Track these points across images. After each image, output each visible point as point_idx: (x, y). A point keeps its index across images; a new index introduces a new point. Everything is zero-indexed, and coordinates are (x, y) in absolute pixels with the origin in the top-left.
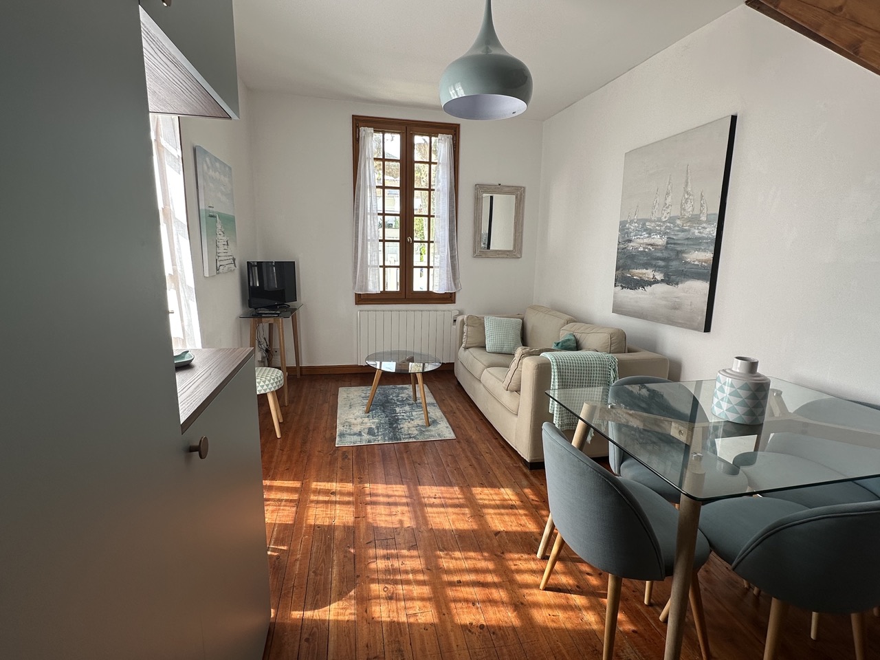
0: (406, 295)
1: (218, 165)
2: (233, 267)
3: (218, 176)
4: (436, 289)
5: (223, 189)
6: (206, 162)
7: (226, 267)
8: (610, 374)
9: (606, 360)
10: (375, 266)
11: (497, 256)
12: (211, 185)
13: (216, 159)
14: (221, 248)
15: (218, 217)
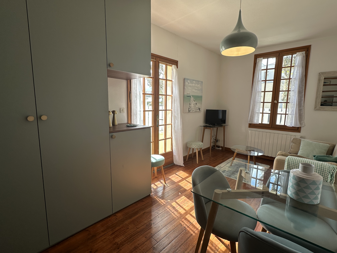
0: (272, 125)
1: (194, 82)
2: (198, 111)
3: (194, 85)
4: (288, 124)
5: (196, 88)
6: (188, 82)
7: (194, 111)
8: (328, 177)
9: (327, 168)
10: (258, 113)
11: (333, 110)
12: (190, 88)
13: (193, 80)
14: (192, 105)
15: (191, 96)
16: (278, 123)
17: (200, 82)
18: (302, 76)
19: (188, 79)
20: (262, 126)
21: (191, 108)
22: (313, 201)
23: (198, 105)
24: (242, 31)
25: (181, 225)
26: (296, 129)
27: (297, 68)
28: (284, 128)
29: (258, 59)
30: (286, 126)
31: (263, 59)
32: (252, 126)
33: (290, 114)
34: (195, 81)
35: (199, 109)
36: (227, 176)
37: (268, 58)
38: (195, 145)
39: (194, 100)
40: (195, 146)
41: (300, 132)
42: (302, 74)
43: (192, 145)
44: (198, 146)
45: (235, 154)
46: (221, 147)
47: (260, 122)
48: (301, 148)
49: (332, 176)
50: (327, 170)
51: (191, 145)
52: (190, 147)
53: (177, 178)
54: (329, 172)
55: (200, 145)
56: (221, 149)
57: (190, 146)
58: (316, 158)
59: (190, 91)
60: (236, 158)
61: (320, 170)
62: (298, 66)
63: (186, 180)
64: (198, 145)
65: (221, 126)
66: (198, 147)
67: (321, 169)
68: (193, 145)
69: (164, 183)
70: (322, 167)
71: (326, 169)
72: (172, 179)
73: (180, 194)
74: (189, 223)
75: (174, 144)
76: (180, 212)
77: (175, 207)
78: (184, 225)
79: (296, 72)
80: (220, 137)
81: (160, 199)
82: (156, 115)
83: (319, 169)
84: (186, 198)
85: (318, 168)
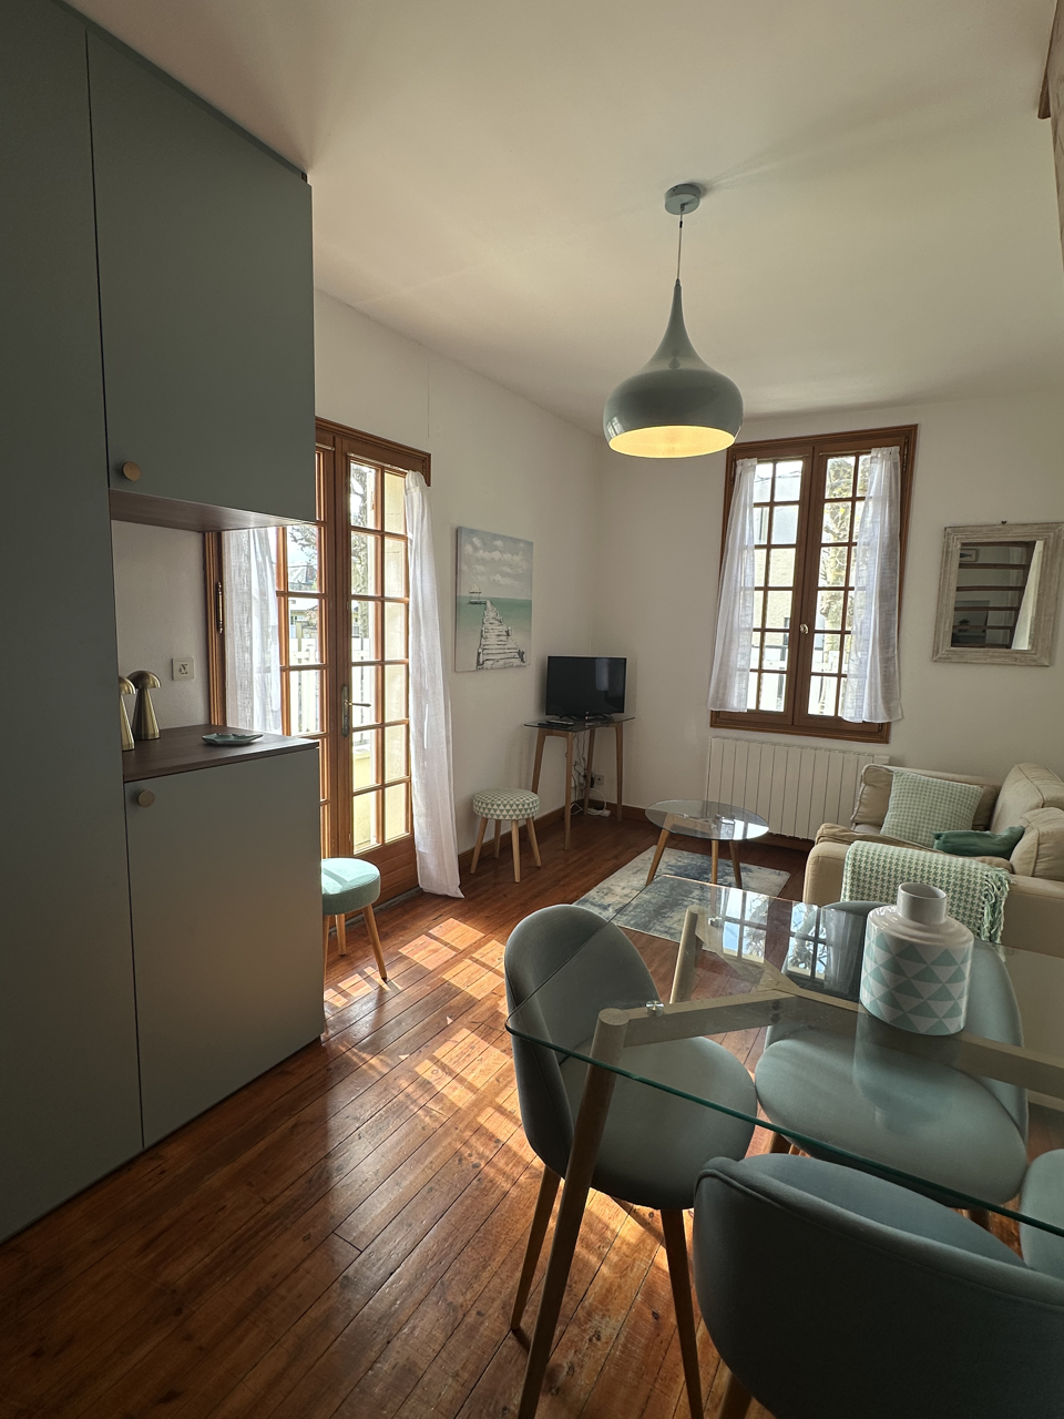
0: (795, 719)
1: (499, 543)
2: (517, 662)
3: (497, 555)
4: (848, 714)
5: (508, 570)
6: (472, 543)
7: (501, 662)
8: (983, 914)
9: (979, 881)
10: (744, 670)
11: (988, 661)
12: (480, 568)
13: (496, 537)
14: (492, 640)
15: (488, 603)
16: (814, 708)
17: (522, 545)
18: (891, 538)
19: (473, 532)
20: (758, 721)
21: (485, 652)
22: (945, 1021)
23: (517, 640)
24: (685, 365)
25: (460, 1160)
26: (875, 733)
27: (875, 507)
28: (833, 727)
29: (739, 462)
30: (841, 719)
31: (759, 462)
32: (724, 720)
33: (855, 676)
34: (503, 538)
35: (521, 654)
36: (636, 925)
37: (775, 462)
38: (508, 807)
39: (499, 617)
40: (508, 811)
41: (887, 742)
42: (891, 529)
43: (492, 805)
44: (520, 810)
45: (664, 836)
46: (610, 806)
47: (752, 705)
48: (892, 803)
49: (994, 907)
50: (978, 888)
51: (489, 806)
52: (487, 814)
53: (435, 951)
54: (986, 896)
55: (526, 806)
56: (606, 813)
57: (486, 811)
58: (944, 842)
59: (481, 581)
60: (667, 850)
61: (958, 889)
62: (876, 499)
63: (471, 958)
64: (518, 805)
65: (607, 722)
66: (517, 812)
67: (961, 886)
68: (498, 805)
69: (379, 980)
70: (962, 880)
71: (975, 883)
72: (415, 958)
73: (449, 1021)
74: (492, 1144)
75: (417, 805)
76: (453, 1100)
77: (429, 1083)
78: (470, 1155)
79: (873, 522)
80: (604, 766)
81: (364, 1055)
82: (340, 683)
83: (955, 885)
84: (476, 1037)
85: (952, 881)
